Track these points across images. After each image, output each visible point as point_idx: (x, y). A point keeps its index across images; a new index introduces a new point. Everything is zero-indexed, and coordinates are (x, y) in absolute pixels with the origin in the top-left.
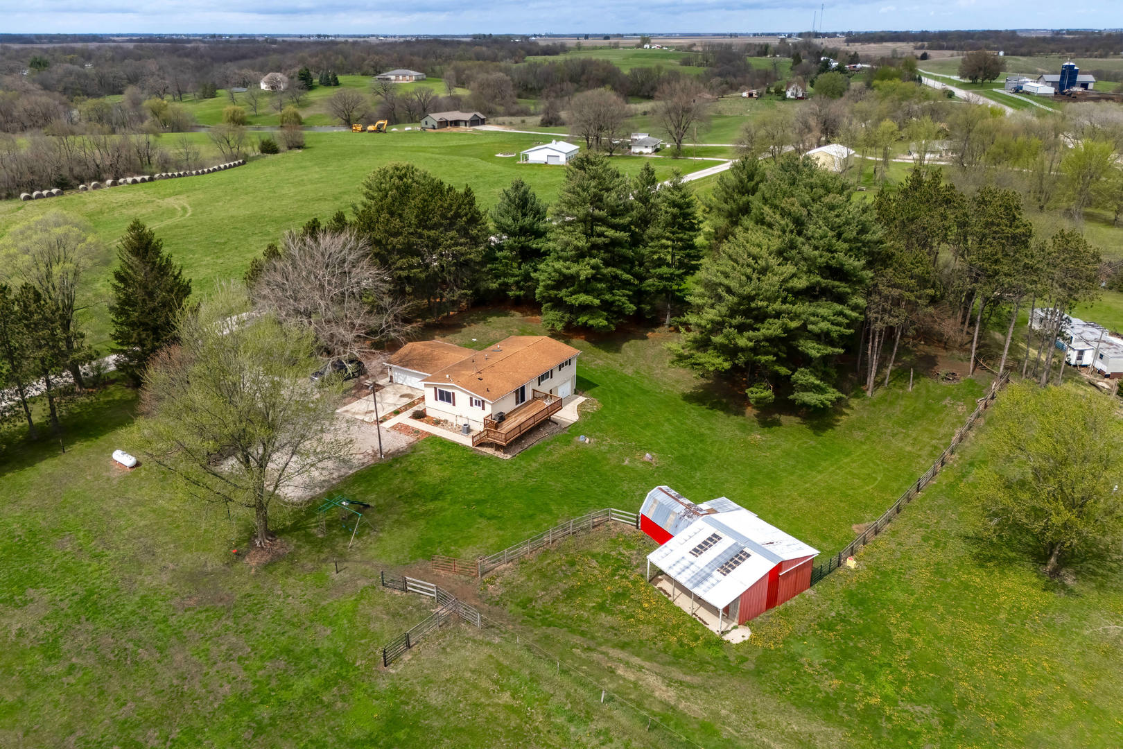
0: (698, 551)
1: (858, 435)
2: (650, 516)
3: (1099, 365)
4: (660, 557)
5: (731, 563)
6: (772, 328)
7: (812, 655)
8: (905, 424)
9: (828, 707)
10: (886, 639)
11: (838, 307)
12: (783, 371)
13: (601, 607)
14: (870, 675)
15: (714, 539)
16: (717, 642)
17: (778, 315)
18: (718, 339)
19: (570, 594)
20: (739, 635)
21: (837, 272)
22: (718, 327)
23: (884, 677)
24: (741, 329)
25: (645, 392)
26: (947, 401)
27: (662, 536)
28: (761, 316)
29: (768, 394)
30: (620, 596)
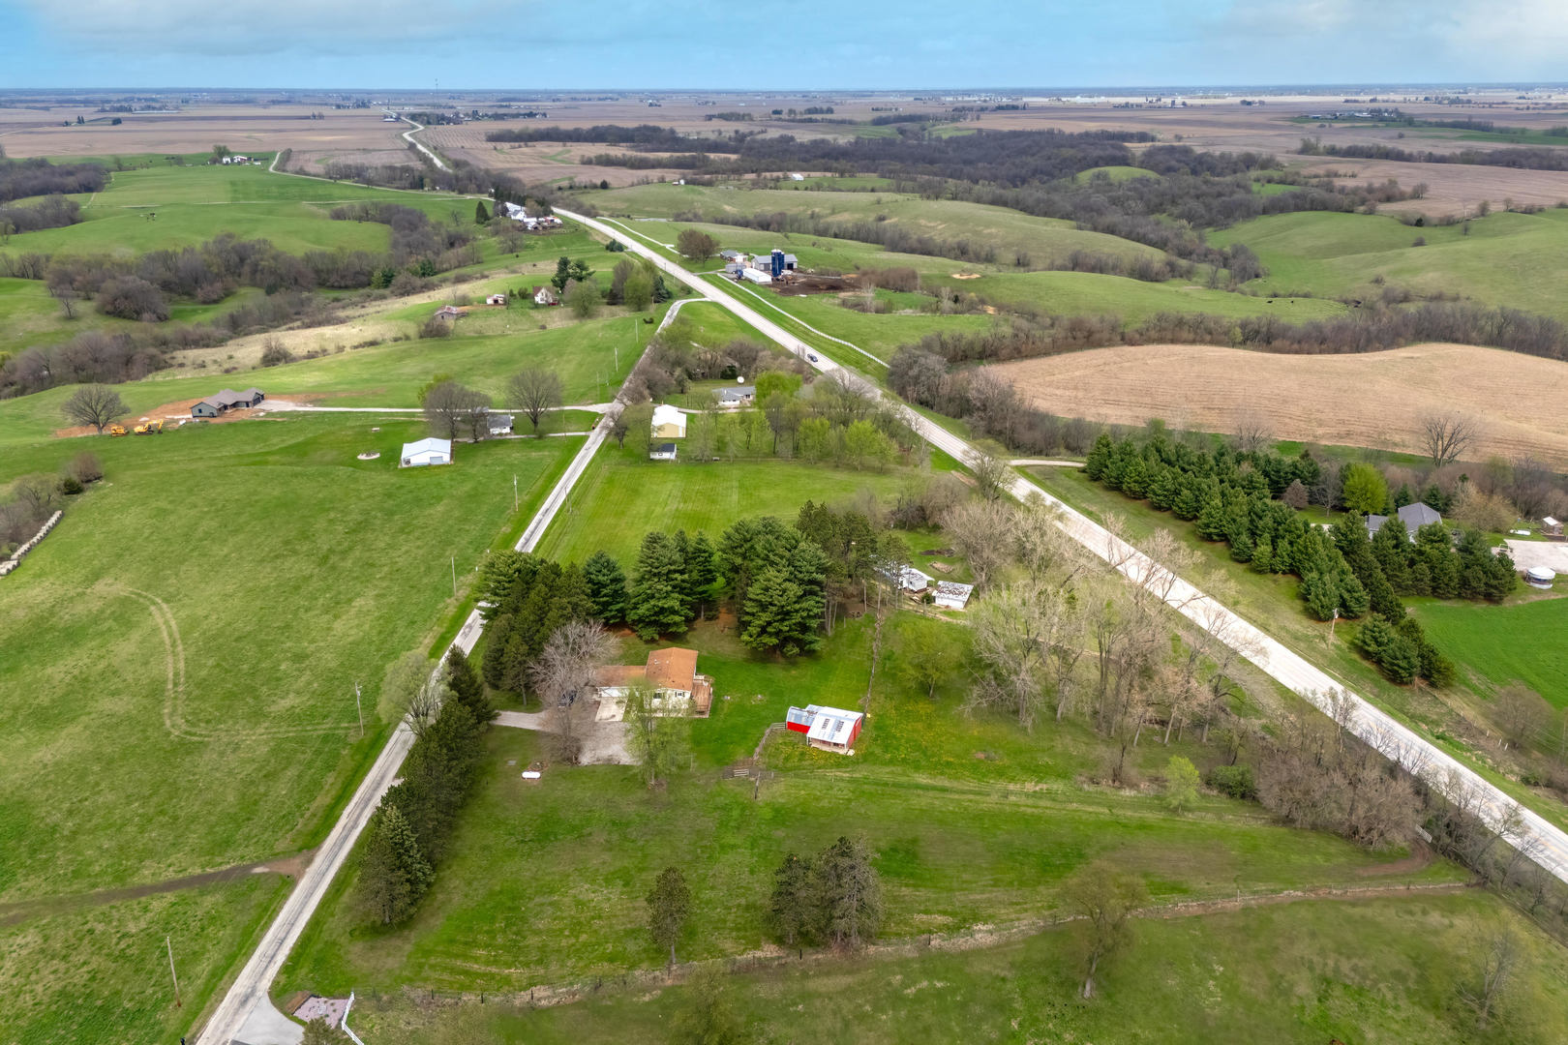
0: (825, 726)
1: (834, 658)
2: (792, 721)
3: (911, 587)
4: (810, 734)
5: (839, 726)
6: (797, 618)
7: (878, 751)
8: (852, 646)
9: (891, 762)
10: (894, 737)
11: (817, 599)
12: (801, 636)
13: (800, 760)
14: (898, 750)
15: (827, 720)
16: (845, 757)
17: (797, 611)
18: (769, 629)
19: (787, 759)
20: (851, 753)
21: (812, 582)
22: (769, 623)
23: (902, 748)
24: (782, 620)
25: (724, 663)
26: (863, 629)
27: (805, 729)
28: (788, 613)
29: (796, 650)
30: (802, 754)
